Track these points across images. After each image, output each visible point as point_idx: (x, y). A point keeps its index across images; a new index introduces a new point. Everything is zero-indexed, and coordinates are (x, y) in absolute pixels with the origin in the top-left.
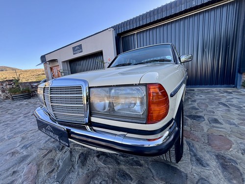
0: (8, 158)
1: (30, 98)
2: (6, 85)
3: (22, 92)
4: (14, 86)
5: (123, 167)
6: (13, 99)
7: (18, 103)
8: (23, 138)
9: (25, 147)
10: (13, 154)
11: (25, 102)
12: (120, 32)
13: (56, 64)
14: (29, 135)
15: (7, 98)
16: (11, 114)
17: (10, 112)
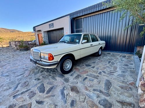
0: (22, 69)
1: (27, 50)
2: (18, 43)
3: (24, 47)
4: (21, 44)
5: (51, 74)
6: (20, 50)
7: (23, 52)
8: (26, 66)
9: (27, 68)
10: (24, 69)
11: (25, 52)
14: (28, 65)
15: (18, 49)
16: (21, 57)
17: (20, 56)
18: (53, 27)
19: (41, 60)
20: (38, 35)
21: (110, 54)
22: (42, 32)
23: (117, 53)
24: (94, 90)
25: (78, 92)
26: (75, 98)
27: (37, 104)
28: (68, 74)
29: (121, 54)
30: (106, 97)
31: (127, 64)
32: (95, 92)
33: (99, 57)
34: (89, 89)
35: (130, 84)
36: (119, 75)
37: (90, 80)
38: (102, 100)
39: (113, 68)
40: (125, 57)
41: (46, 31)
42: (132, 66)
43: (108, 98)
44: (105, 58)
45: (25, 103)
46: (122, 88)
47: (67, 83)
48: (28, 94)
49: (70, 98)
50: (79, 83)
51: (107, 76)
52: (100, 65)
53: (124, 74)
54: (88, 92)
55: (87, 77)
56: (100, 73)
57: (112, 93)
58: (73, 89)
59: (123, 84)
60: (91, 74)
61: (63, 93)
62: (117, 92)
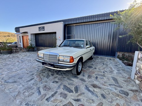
6: (1, 53)
8: (27, 70)
9: (30, 72)
10: (27, 73)
12: (67, 24)
13: (27, 34)
18: (44, 30)
19: (58, 63)
20: (23, 36)
21: (98, 57)
22: (29, 34)
23: (103, 57)
24: (110, 85)
25: (100, 88)
26: (101, 92)
27: (76, 102)
28: (80, 75)
29: (107, 58)
30: (121, 89)
31: (116, 65)
32: (112, 86)
33: (93, 60)
34: (106, 84)
35: (128, 78)
36: (117, 73)
37: (102, 79)
38: (120, 91)
39: (109, 68)
40: (111, 60)
41: (33, 34)
42: (120, 66)
43: (122, 89)
44: (97, 60)
45: (64, 104)
46: (125, 81)
47: (86, 83)
48: (59, 96)
49: (98, 93)
50: (94, 82)
51: (110, 74)
52: (99, 66)
53: (119, 72)
54: (107, 87)
55: (97, 76)
56: (104, 72)
57: (122, 85)
58: (94, 86)
59: (124, 79)
60: (98, 74)
61: (89, 90)
62: (124, 84)
